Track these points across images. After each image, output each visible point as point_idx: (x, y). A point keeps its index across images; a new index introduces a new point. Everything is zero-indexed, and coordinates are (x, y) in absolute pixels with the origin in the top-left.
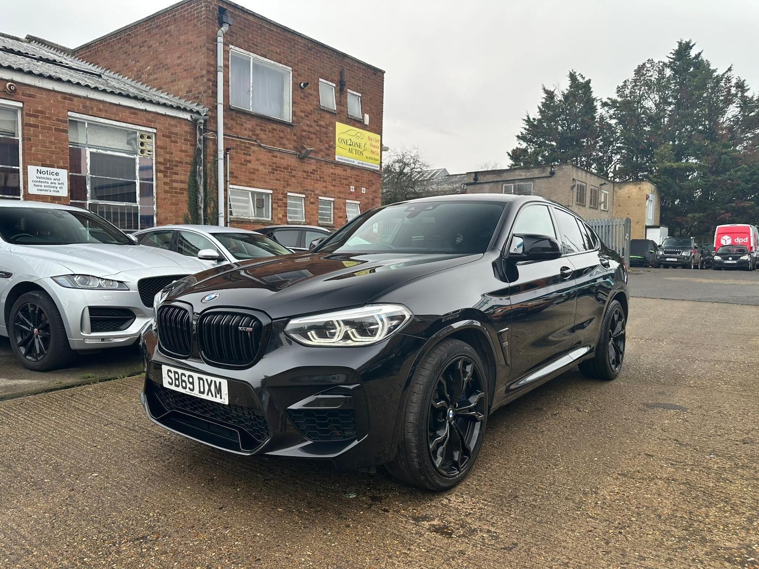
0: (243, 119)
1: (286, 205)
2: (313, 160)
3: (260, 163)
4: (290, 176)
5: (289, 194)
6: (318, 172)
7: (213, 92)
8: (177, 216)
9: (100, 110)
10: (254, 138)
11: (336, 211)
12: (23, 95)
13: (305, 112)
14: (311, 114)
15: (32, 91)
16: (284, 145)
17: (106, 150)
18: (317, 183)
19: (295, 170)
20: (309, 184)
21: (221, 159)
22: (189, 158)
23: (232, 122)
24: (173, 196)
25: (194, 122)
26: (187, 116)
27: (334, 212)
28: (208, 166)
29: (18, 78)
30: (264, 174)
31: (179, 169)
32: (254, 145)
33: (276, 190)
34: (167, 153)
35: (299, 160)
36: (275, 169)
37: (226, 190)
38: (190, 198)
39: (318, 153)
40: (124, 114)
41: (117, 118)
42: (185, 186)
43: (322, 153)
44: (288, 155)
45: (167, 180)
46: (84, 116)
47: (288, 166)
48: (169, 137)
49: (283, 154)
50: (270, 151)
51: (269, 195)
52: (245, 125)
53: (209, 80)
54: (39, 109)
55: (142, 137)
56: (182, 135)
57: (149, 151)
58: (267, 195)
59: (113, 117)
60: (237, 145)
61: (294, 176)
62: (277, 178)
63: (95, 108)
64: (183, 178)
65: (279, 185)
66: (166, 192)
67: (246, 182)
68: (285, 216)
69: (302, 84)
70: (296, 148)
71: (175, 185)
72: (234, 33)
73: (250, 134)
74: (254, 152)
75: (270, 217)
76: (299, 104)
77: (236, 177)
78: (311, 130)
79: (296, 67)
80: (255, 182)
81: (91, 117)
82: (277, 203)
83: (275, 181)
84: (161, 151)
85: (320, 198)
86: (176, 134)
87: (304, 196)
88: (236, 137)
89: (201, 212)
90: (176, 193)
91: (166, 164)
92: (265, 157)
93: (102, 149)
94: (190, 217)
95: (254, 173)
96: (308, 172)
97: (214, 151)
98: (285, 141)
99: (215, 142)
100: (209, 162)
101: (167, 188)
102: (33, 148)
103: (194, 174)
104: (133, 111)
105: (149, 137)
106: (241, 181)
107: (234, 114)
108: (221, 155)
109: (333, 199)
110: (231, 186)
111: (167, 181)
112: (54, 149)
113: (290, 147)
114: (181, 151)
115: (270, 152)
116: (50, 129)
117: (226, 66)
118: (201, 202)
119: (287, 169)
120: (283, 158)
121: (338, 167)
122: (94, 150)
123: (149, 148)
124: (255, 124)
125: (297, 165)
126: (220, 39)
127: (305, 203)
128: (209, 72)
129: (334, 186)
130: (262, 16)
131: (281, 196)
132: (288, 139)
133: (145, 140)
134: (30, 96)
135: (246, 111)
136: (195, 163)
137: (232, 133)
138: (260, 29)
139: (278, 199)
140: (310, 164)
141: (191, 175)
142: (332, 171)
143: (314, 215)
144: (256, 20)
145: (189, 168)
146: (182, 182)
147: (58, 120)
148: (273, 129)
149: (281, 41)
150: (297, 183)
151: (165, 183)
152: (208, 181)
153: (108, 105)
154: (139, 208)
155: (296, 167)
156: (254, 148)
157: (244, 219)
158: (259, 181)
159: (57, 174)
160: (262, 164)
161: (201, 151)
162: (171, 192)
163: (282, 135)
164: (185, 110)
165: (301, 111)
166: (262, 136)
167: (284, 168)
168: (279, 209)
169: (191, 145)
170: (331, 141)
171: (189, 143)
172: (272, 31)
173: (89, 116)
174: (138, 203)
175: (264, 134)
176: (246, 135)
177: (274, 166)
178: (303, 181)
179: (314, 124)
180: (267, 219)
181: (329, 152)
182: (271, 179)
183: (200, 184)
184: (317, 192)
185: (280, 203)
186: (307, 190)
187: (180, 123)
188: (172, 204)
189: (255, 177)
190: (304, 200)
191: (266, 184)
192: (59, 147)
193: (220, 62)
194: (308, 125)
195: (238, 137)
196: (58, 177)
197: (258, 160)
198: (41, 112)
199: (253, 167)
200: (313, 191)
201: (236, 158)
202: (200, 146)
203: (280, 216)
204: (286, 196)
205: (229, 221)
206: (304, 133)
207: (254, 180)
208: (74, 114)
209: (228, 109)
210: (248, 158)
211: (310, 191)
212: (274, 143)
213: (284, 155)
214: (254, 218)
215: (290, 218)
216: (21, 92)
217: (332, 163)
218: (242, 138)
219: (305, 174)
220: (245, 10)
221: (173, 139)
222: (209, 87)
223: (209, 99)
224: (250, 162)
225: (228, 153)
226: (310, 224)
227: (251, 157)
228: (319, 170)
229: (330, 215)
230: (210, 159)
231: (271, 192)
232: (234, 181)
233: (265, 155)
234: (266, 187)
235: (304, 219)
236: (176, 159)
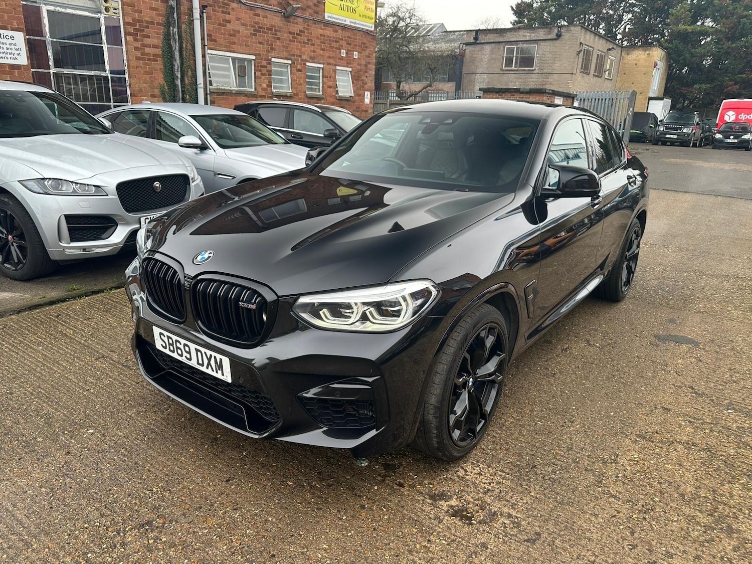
1: (270, 73)
2: (299, 20)
3: (241, 23)
4: (274, 38)
5: (273, 60)
6: (306, 34)
8: (152, 88)
11: (325, 79)
16: (266, 1)
17: (66, 8)
18: (305, 47)
19: (280, 31)
20: (295, 47)
21: (197, 19)
22: (161, 18)
24: (146, 64)
27: (323, 80)
28: (183, 28)
30: (245, 37)
31: (150, 31)
32: (233, 1)
33: (259, 55)
34: (136, 11)
35: (283, 19)
36: (258, 30)
37: (204, 56)
38: (165, 66)
39: (305, 10)
42: (159, 51)
43: (310, 11)
44: (272, 12)
45: (138, 44)
47: (272, 26)
49: (267, 11)
50: (252, 8)
51: (251, 61)
57: (115, 9)
58: (250, 61)
60: (215, 2)
61: (279, 39)
62: (261, 41)
64: (155, 41)
65: (262, 49)
66: (138, 59)
67: (226, 47)
68: (270, 86)
70: (281, 4)
71: (147, 50)
74: (233, 9)
75: (254, 87)
77: (215, 41)
80: (236, 46)
82: (261, 71)
83: (258, 45)
84: (129, 9)
85: (308, 64)
87: (290, 62)
89: (179, 82)
90: (149, 60)
91: (135, 25)
92: (246, 15)
93: (61, 7)
94: (166, 88)
95: (234, 35)
96: (294, 33)
97: (188, 9)
100: (184, 23)
101: (139, 54)
103: (167, 37)
106: (220, 45)
108: (197, 14)
109: (322, 66)
110: (210, 51)
111: (137, 46)
113: (274, 3)
114: (152, 9)
115: (251, 10)
118: (178, 71)
119: (271, 30)
120: (267, 17)
121: (328, 26)
122: (51, 8)
123: (115, 5)
125: (281, 25)
127: (291, 70)
129: (323, 50)
131: (264, 63)
136: (168, 24)
139: (262, 67)
140: (297, 23)
141: (165, 38)
142: (321, 32)
143: (301, 84)
145: (162, 30)
146: (155, 47)
150: (283, 46)
151: (136, 48)
152: (184, 46)
154: (110, 78)
155: (281, 27)
156: (233, 5)
157: (224, 90)
158: (241, 45)
159: (12, 38)
160: (243, 25)
161: (174, 9)
162: (144, 59)
167: (268, 29)
168: (263, 77)
169: (162, 1)
174: (107, 72)
177: (257, 26)
178: (288, 44)
180: (250, 90)
181: (319, 9)
182: (254, 42)
183: (175, 49)
184: (304, 57)
185: (264, 71)
186: (294, 55)
188: (146, 73)
189: (235, 40)
190: (290, 67)
191: (247, 48)
192: (10, 4)
196: (14, 42)
197: (238, 19)
199: (233, 28)
200: (300, 56)
201: (213, 17)
202: (173, 3)
203: (264, 86)
204: (270, 62)
205: (208, 93)
207: (234, 43)
210: (227, 17)
211: (297, 56)
213: (268, 14)
214: (236, 88)
215: (276, 88)
217: (320, 22)
219: (291, 37)
224: (229, 22)
225: (205, 11)
226: (297, 95)
227: (230, 16)
228: (306, 31)
229: (318, 84)
230: (185, 18)
231: (254, 57)
232: (212, 45)
233: (246, 13)
234: (248, 51)
235: (291, 90)
236: (147, 19)
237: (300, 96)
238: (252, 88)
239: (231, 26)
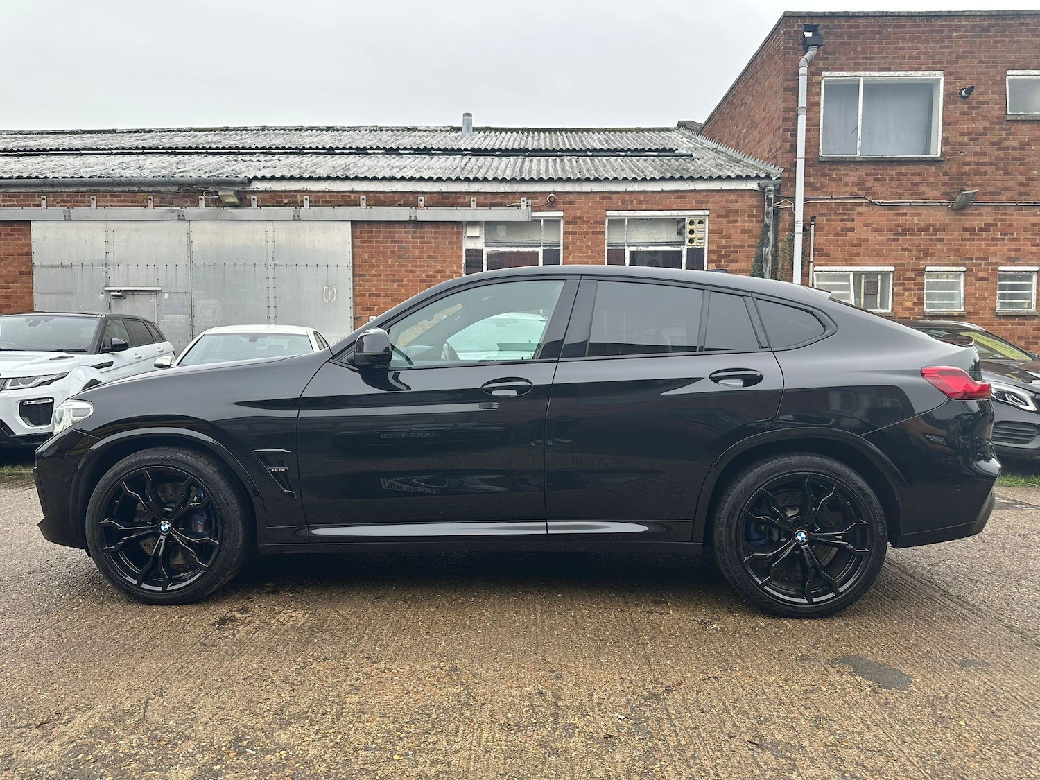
0: (843, 170)
1: (921, 287)
2: (985, 208)
3: (872, 228)
4: (931, 240)
5: (928, 269)
6: (999, 227)
7: (791, 145)
9: (641, 202)
10: (862, 194)
12: (564, 203)
13: (968, 134)
14: (984, 134)
15: (571, 198)
16: (921, 195)
17: (648, 246)
18: (996, 245)
19: (944, 230)
20: (974, 248)
21: (799, 233)
22: (754, 240)
23: (823, 179)
25: (762, 189)
26: (754, 185)
27: (1037, 290)
28: (780, 246)
29: (559, 188)
30: (879, 244)
31: (740, 255)
32: (861, 204)
33: (903, 265)
34: (723, 237)
35: (952, 213)
36: (899, 233)
37: (805, 274)
39: (999, 194)
40: (668, 200)
41: (660, 207)
43: (1009, 194)
44: (930, 208)
46: (624, 212)
47: (930, 225)
48: (724, 217)
49: (919, 207)
50: (891, 207)
51: (889, 274)
52: (846, 179)
53: (786, 130)
54: (578, 214)
55: (691, 223)
56: (745, 211)
57: (700, 239)
58: (887, 273)
59: (655, 206)
60: (831, 210)
61: (942, 240)
62: (905, 246)
63: (635, 201)
64: (743, 265)
65: (907, 258)
67: (845, 260)
68: (920, 302)
69: (963, 92)
70: (948, 194)
72: (829, 54)
73: (855, 189)
74: (860, 214)
75: (890, 308)
76: (956, 124)
77: (827, 255)
78: (984, 159)
79: (952, 69)
80: (861, 257)
81: (630, 212)
82: (903, 285)
83: (900, 252)
84: (715, 237)
85: (1001, 268)
86: (737, 211)
87: (963, 269)
88: (827, 199)
91: (721, 251)
92: (881, 218)
93: (643, 246)
95: (859, 245)
96: (974, 229)
97: (790, 224)
98: (923, 188)
99: (792, 212)
100: (782, 240)
102: (571, 256)
103: (760, 258)
104: (680, 194)
105: (701, 222)
106: (835, 259)
107: (827, 166)
108: (799, 228)
109: (1036, 269)
110: (817, 268)
112: (590, 254)
113: (934, 195)
114: (743, 232)
115: (892, 210)
116: (587, 233)
117: (813, 105)
119: (928, 230)
120: (919, 215)
122: (634, 249)
123: (700, 235)
124: (863, 174)
125: (947, 222)
126: (803, 70)
127: (965, 281)
128: (786, 120)
129: (1038, 245)
130: (883, 12)
131: (910, 274)
132: (929, 184)
133: (696, 226)
134: (570, 203)
135: (846, 158)
136: (763, 243)
137: (823, 194)
138: (879, 32)
139: (905, 280)
140: (980, 215)
141: (756, 261)
143: (985, 298)
144: (872, 22)
145: (754, 251)
146: (742, 271)
147: (595, 222)
148: (899, 174)
149: (920, 37)
150: (949, 249)
152: (780, 266)
153: (650, 194)
155: (947, 225)
156: (859, 209)
158: (869, 255)
160: (876, 230)
161: (769, 227)
163: (917, 179)
164: (748, 178)
165: (962, 134)
166: (878, 188)
167: (920, 230)
168: (906, 293)
169: (758, 222)
170: (1033, 169)
171: (754, 219)
172: (904, 26)
173: (628, 212)
175: (882, 185)
176: (846, 192)
177: (900, 229)
178: (961, 245)
179: (989, 149)
180: (884, 311)
181: (1028, 188)
182: (892, 250)
184: (993, 260)
185: (910, 284)
186: (972, 259)
187: (742, 197)
189: (861, 250)
190: (965, 276)
191: (881, 258)
192: (596, 251)
193: (803, 102)
194: (976, 154)
195: (832, 199)
197: (866, 225)
198: (580, 217)
199: (858, 236)
200: (985, 259)
201: (826, 228)
202: (770, 221)
203: (909, 304)
204: (921, 272)
206: (967, 168)
207: (859, 254)
208: (612, 212)
209: (813, 162)
210: (849, 225)
211: (977, 259)
212: (902, 194)
213: (920, 210)
215: (930, 306)
216: (561, 201)
218: (839, 199)
219: (966, 235)
220: (850, 14)
221: (732, 218)
222: (785, 140)
223: (785, 156)
224: (852, 230)
225: (813, 223)
226: (976, 313)
227: (855, 222)
228: (999, 223)
229: (1029, 297)
230: (784, 235)
231: (892, 269)
232: (822, 260)
233: (881, 215)
234: (883, 263)
235: (962, 307)
236: (735, 243)
237: (980, 316)
238: (888, 309)
239: (856, 235)
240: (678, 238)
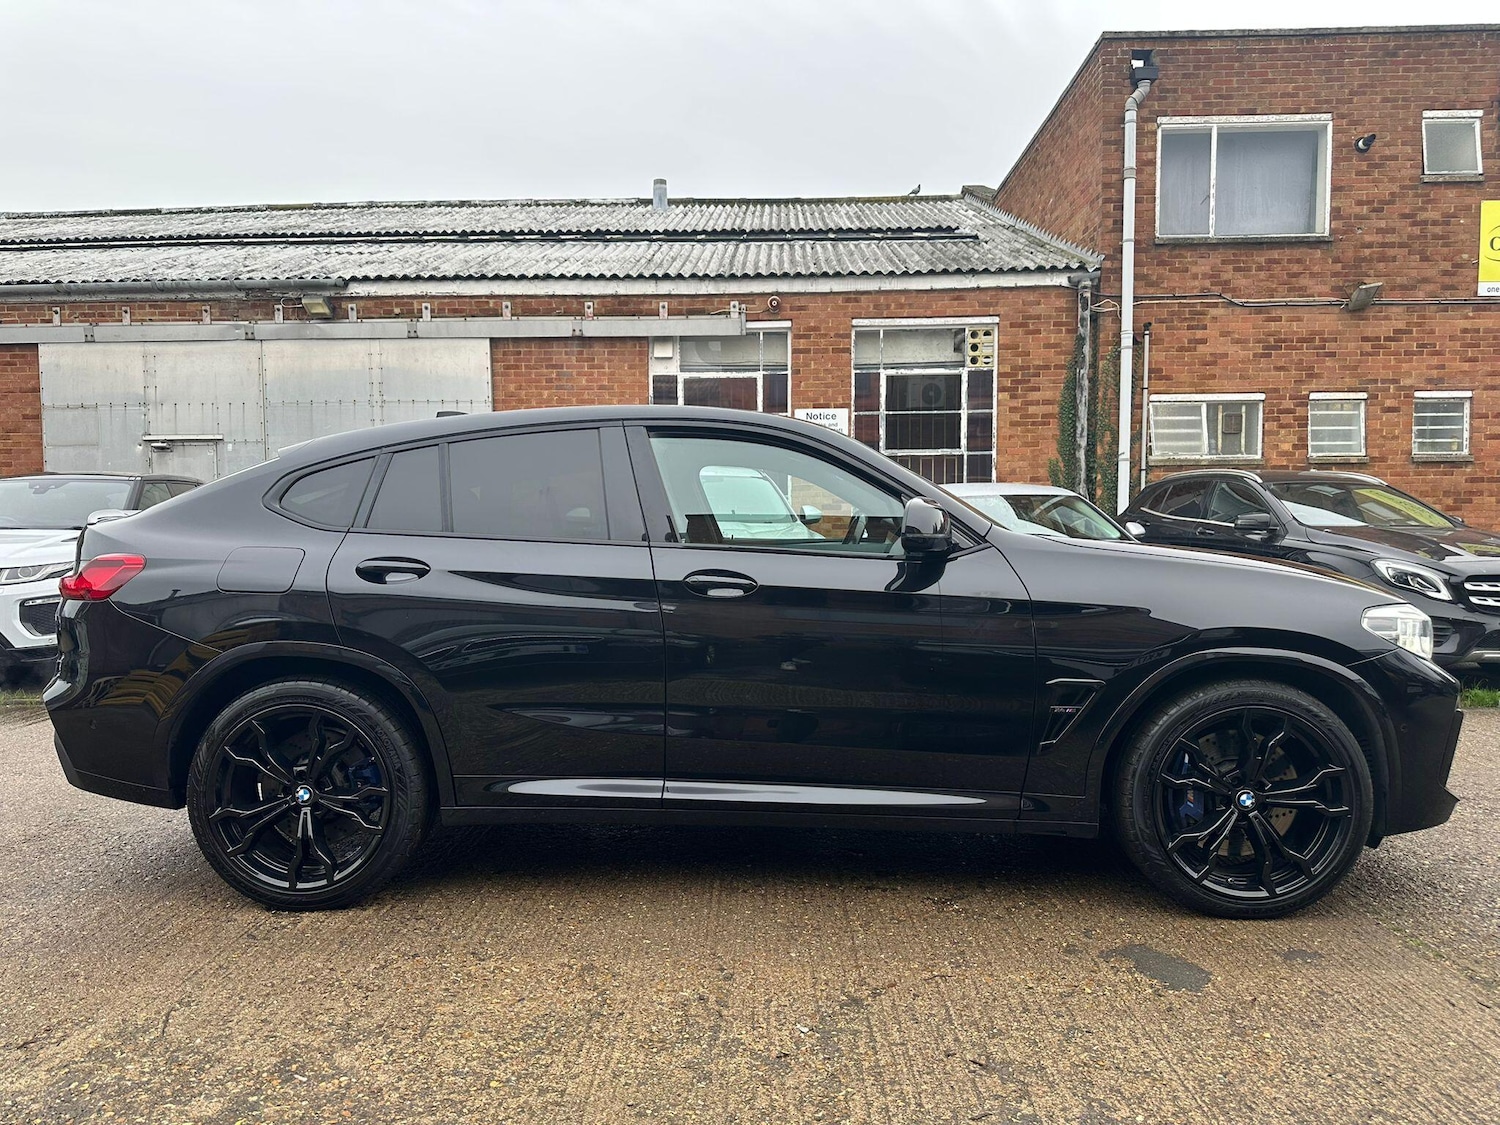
0: (1189, 256)
1: (1303, 422)
2: (1395, 309)
3: (1232, 339)
4: (1318, 355)
5: (1313, 396)
6: (1414, 334)
7: (1115, 222)
8: (1034, 466)
9: (901, 306)
10: (1217, 290)
11: (1477, 422)
12: (792, 309)
13: (1368, 203)
14: (1391, 202)
15: (802, 302)
16: (1302, 291)
17: (912, 368)
18: (1411, 361)
19: (1335, 340)
20: (1379, 366)
21: (1128, 347)
22: (1063, 357)
23: (1160, 270)
24: (1028, 431)
25: (1074, 285)
26: (1062, 280)
27: (1471, 425)
28: (1101, 365)
29: (784, 287)
30: (1243, 362)
31: (1043, 380)
32: (1216, 305)
33: (1276, 390)
34: (1019, 355)
35: (1347, 316)
36: (1273, 346)
37: (1136, 407)
38: (1063, 431)
39: (1414, 288)
40: (940, 303)
41: (929, 313)
42: (1055, 409)
43: (1430, 287)
44: (1314, 309)
45: (1017, 403)
46: (877, 320)
47: (1316, 333)
48: (1021, 325)
49: (1299, 309)
50: (1260, 309)
52: (1194, 269)
53: (1107, 201)
54: (812, 324)
55: (974, 335)
56: (1050, 317)
57: (987, 357)
58: (1255, 403)
59: (921, 312)
60: (1173, 313)
61: (1333, 355)
62: (1279, 364)
63: (893, 305)
64: (1048, 395)
65: (1284, 381)
66: (1013, 424)
67: (1192, 384)
68: (1302, 444)
69: (1360, 143)
70: (1340, 288)
71: (1032, 409)
72: (1168, 91)
73: (1207, 283)
74: (1215, 319)
75: (1260, 452)
76: (1351, 187)
77: (1168, 378)
78: (1391, 238)
79: (1344, 109)
80: (1217, 381)
81: (887, 320)
82: (1277, 419)
83: (1273, 373)
84: (1008, 354)
85: (1418, 394)
86: (1038, 317)
87: (1364, 395)
88: (1168, 298)
89: (1081, 455)
90: (1033, 424)
91: (1016, 375)
92: (1245, 325)
93: (905, 368)
94: (1061, 465)
95: (1214, 363)
96: (1378, 339)
97: (1114, 335)
98: (1304, 281)
99: (1117, 318)
100: (1103, 358)
101: (1016, 417)
102: (802, 384)
103: (1073, 385)
104: (957, 294)
105: (987, 334)
106: (1180, 384)
107: (1166, 251)
108: (1127, 340)
109: (1469, 394)
110: (1154, 397)
111: (1016, 405)
112: (830, 380)
113: (1321, 291)
114: (1048, 346)
115: (1260, 313)
116: (826, 351)
117: (1145, 164)
118: (1081, 436)
119: (1312, 340)
120: (1299, 319)
121: (1490, 310)
122: (892, 372)
123: (987, 351)
124: (1219, 261)
125: (1340, 328)
126: (1131, 115)
127: (1366, 412)
128: (1107, 186)
129: (1473, 360)
130: (1244, 31)
131: (1288, 404)
132: (1313, 275)
133: (981, 339)
134: (801, 308)
135: (1192, 239)
136: (1076, 362)
137: (1162, 291)
138: (1239, 60)
139: (1281, 412)
140: (1387, 318)
141: (1067, 388)
142: (1467, 324)
143: (1396, 438)
144: (1229, 45)
145: (1064, 374)
146: (1047, 402)
147: (837, 335)
148: (1270, 261)
149: (1298, 66)
150: (1342, 368)
151: (1013, 410)
152: (1100, 394)
153: (914, 294)
154: (965, 457)
155: (1339, 332)
156: (1214, 312)
157: (1180, 460)
158: (1228, 378)
159: (833, 417)
160: (1238, 342)
161: (1084, 339)
162: (1025, 424)
163: (1296, 268)
164: (1054, 269)
165: (1360, 203)
166: (1240, 281)
167: (1301, 340)
168: (1283, 431)
169: (1068, 331)
170: (1461, 252)
171: (1064, 329)
172: (1274, 51)
173: (883, 320)
174: (963, 449)
175: (1245, 277)
176: (1194, 288)
177: (1272, 339)
178: (1360, 362)
179: (1399, 224)
180: (1252, 457)
181: (1455, 279)
182: (1261, 370)
183: (1081, 401)
184: (1406, 382)
185: (1287, 419)
186: (1375, 381)
187: (1046, 296)
188: (1026, 444)
189: (1216, 370)
190: (1366, 405)
191: (1246, 382)
192: (838, 376)
193: (1130, 160)
194: (1380, 231)
195: (1174, 297)
196: (834, 422)
197: (1224, 334)
198: (815, 329)
199: (1212, 350)
200: (1395, 381)
201: (1167, 339)
202: (1085, 331)
203: (1287, 447)
204: (1304, 401)
205: (1144, 467)
206: (1367, 252)
207: (1213, 377)
208: (861, 320)
209: (1146, 245)
210: (1199, 334)
211: (1384, 381)
212: (1275, 290)
213: (1300, 312)
214: (1209, 457)
215: (1316, 449)
216: (788, 306)
217: (1465, 304)
218: (1185, 297)
219: (1368, 347)
220: (1198, 34)
221: (1031, 327)
222: (1106, 215)
223: (1107, 237)
224: (1203, 341)
225: (1147, 332)
226: (1383, 459)
227: (1208, 331)
228: (1414, 329)
229: (1459, 434)
230: (1106, 351)
231: (1262, 397)
232: (1161, 385)
233: (1245, 320)
234: (1248, 388)
235: (1363, 450)
236: (1037, 363)
237: (1389, 462)
238: (1256, 454)
239: (1209, 349)
240: (956, 357)
